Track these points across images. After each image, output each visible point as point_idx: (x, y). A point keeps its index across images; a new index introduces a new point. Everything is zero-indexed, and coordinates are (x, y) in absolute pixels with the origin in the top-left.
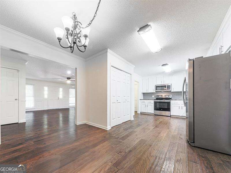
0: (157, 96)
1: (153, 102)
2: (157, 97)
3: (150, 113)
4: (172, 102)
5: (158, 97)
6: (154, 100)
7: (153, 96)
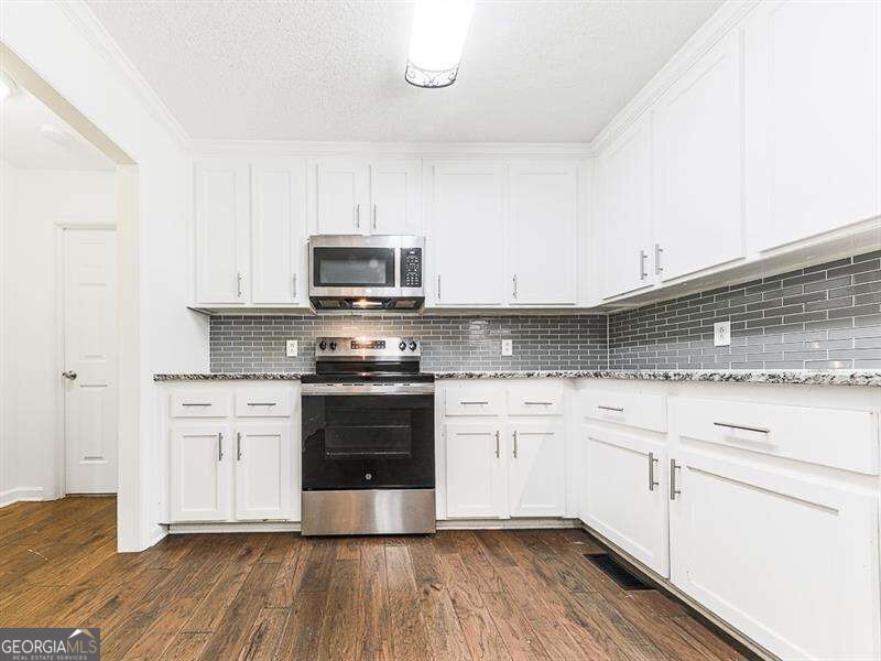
0: (322, 347)
1: (287, 398)
2: (319, 353)
3: (265, 521)
4: (449, 398)
5: (328, 353)
6: (305, 379)
7: (292, 348)
